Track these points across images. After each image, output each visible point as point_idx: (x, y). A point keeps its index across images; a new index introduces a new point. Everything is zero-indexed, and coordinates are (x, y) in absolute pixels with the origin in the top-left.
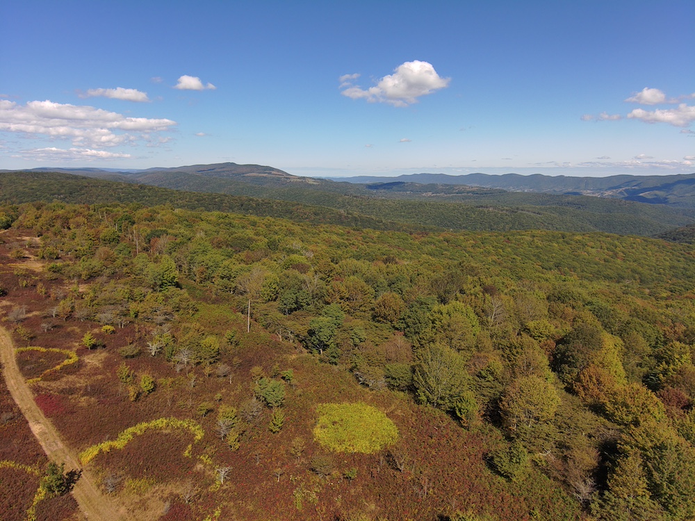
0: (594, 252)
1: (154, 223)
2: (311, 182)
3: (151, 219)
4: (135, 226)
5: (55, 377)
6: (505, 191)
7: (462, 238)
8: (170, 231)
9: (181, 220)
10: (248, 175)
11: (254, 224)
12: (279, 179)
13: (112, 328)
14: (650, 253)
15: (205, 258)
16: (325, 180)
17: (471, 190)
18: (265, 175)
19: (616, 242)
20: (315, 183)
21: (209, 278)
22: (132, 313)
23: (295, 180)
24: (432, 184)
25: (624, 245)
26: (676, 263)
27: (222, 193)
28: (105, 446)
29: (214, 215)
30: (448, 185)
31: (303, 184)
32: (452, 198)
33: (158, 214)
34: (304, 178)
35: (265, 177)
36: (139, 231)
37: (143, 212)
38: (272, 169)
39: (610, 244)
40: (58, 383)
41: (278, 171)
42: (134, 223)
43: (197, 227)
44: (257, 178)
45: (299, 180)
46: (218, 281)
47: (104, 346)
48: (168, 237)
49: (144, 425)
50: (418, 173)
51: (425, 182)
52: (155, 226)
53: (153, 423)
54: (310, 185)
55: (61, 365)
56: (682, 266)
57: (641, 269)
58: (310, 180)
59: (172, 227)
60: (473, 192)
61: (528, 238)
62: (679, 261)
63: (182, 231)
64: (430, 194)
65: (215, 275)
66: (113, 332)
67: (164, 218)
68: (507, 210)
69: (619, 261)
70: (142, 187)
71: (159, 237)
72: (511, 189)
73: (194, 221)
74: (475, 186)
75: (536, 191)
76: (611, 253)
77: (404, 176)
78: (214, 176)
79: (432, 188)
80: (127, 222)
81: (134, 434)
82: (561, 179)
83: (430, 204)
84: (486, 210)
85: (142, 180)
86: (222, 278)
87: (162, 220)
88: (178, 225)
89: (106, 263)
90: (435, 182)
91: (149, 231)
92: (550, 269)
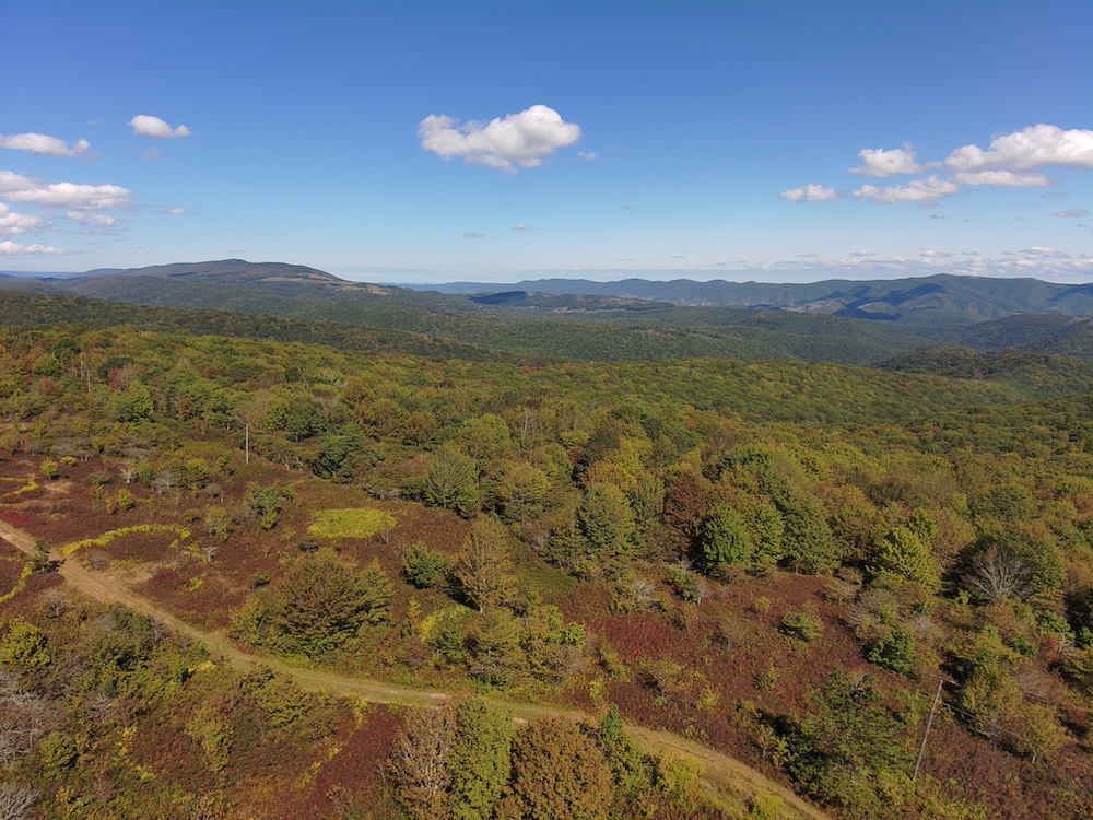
0: (771, 387)
1: (110, 349)
2: (376, 291)
3: (107, 344)
4: (82, 354)
5: (17, 500)
6: (672, 305)
7: (592, 370)
8: (136, 359)
9: (152, 345)
10: (268, 279)
11: (270, 351)
12: (321, 287)
13: (74, 460)
14: (848, 385)
15: (189, 387)
16: (400, 288)
17: (624, 303)
18: (297, 280)
19: (804, 373)
20: (383, 293)
21: (198, 413)
22: (96, 446)
23: (350, 288)
24: (570, 295)
25: (814, 375)
26: (882, 399)
27: (222, 310)
28: (87, 542)
29: (207, 340)
30: (591, 297)
31: (362, 294)
32: (597, 315)
33: (116, 337)
34: (364, 285)
35: (298, 284)
36: (89, 360)
37: (92, 335)
38: (310, 270)
39: (795, 375)
40: (21, 505)
41: (320, 273)
42: (79, 351)
43: (178, 354)
44: (281, 285)
45: (355, 288)
46: (208, 415)
47: (67, 477)
48: (135, 366)
49: (126, 530)
50: (548, 278)
51: (558, 292)
52: (112, 353)
53: (135, 528)
54: (375, 296)
55: (21, 491)
56: (890, 402)
57: (831, 406)
58: (374, 288)
59: (139, 355)
60: (627, 307)
61: (684, 370)
62: (887, 395)
63: (155, 358)
64: (565, 309)
65: (205, 408)
66: (74, 465)
67: (125, 343)
68: (673, 333)
69: (803, 397)
70: (81, 302)
71: (120, 367)
72: (683, 302)
73: (173, 348)
74: (630, 297)
75: (717, 305)
76: (793, 387)
77: (526, 282)
78: (208, 283)
79: (567, 300)
80: (68, 349)
81: (115, 536)
82: (751, 287)
83: (561, 325)
84: (642, 333)
85: (79, 291)
86: (215, 411)
87: (124, 346)
88: (149, 352)
89: (49, 397)
90: (572, 293)
91: (105, 360)
92: (706, 409)
